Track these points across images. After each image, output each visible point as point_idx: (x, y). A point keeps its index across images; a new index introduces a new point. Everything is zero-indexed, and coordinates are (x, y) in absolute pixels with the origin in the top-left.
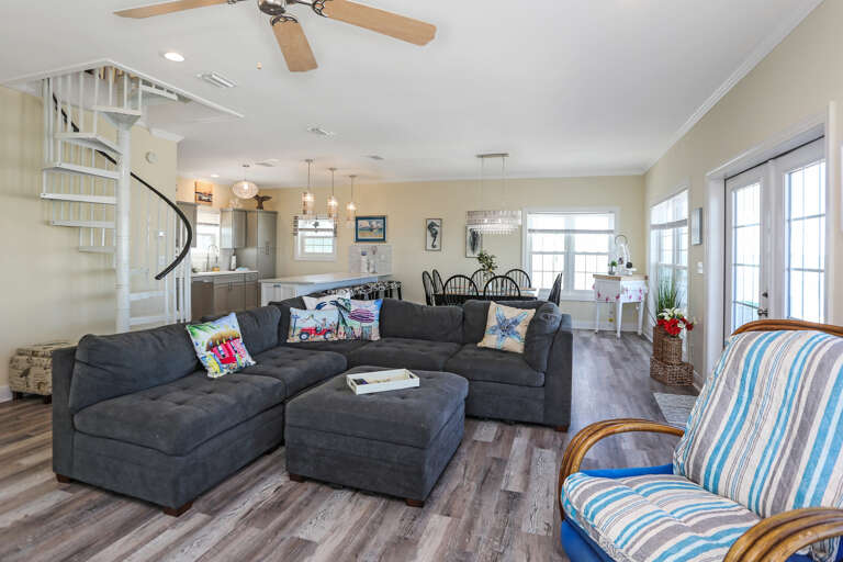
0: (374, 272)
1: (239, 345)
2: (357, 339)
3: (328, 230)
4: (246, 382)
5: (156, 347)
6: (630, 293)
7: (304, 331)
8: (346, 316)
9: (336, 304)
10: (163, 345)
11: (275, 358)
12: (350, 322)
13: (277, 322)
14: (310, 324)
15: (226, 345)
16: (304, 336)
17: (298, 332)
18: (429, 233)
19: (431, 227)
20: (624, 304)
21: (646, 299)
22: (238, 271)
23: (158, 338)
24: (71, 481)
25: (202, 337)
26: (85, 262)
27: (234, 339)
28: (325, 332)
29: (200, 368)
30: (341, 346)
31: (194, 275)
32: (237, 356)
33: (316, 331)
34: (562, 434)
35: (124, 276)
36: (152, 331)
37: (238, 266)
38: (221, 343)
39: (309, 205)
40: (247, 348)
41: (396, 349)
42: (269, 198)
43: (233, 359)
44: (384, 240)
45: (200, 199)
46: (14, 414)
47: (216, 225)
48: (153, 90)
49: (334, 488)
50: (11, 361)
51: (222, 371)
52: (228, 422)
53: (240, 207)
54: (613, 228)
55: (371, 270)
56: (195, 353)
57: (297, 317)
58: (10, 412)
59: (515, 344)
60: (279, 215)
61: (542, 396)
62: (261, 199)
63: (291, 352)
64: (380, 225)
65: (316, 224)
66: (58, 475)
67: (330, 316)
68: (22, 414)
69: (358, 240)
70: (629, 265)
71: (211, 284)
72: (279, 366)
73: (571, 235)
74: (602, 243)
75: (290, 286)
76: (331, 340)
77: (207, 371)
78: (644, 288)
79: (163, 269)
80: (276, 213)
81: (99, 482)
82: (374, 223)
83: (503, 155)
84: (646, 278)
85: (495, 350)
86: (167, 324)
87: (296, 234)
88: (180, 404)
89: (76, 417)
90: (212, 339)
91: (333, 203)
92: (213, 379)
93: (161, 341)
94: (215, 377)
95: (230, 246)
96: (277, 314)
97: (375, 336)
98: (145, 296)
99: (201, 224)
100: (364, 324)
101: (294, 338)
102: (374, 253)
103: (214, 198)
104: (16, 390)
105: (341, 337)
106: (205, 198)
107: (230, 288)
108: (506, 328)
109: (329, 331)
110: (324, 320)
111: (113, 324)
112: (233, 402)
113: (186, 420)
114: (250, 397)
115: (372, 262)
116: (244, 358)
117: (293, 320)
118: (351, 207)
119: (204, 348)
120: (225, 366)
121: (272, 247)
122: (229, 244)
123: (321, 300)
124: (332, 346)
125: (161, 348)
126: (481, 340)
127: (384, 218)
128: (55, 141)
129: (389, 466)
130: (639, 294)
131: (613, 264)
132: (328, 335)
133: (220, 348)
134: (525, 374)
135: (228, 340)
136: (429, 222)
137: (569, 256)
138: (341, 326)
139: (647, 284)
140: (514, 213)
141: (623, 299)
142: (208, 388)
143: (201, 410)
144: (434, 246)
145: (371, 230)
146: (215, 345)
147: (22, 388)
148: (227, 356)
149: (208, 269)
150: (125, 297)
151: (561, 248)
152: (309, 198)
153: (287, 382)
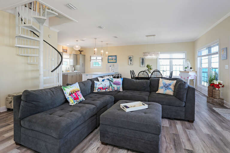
0: (113, 72)
1: (79, 93)
2: (116, 91)
3: (100, 60)
4: (84, 107)
5: (51, 94)
6: (192, 76)
7: (99, 88)
8: (112, 83)
9: (109, 80)
10: (54, 94)
11: (91, 97)
12: (113, 85)
13: (90, 86)
14: (101, 86)
15: (75, 94)
16: (99, 90)
17: (97, 89)
18: (129, 60)
19: (130, 58)
20: (190, 80)
21: (196, 78)
22: (74, 71)
23: (52, 91)
24: (20, 145)
25: (67, 91)
26: (30, 68)
27: (78, 91)
28: (105, 89)
29: (67, 101)
30: (111, 93)
31: (63, 72)
32: (79, 97)
33: (102, 88)
34: (192, 123)
35: (42, 72)
36: (50, 89)
37: (74, 70)
38: (74, 93)
39: (96, 52)
40: (82, 94)
41: (131, 94)
42: (83, 51)
43: (78, 98)
44: (116, 62)
45: (64, 51)
46: (6, 116)
47: (68, 59)
48: (50, 11)
49: (120, 148)
50: (6, 98)
51: (74, 103)
52: (79, 123)
53: (75, 53)
54: (184, 57)
55: (113, 71)
56: (65, 96)
57: (96, 84)
58: (5, 115)
59: (170, 92)
60: (86, 56)
61: (184, 110)
62: (81, 51)
63: (96, 95)
64: (115, 58)
65: (96, 58)
66: (16, 142)
67: (107, 83)
68: (8, 116)
69: (108, 62)
70: (191, 68)
71: (67, 75)
72: (93, 101)
73: (172, 60)
74: (181, 62)
75: (91, 75)
76: (107, 91)
77: (69, 103)
78: (196, 75)
79: (54, 69)
80: (85, 55)
81: (30, 147)
82: (113, 57)
83: (154, 35)
84: (196, 72)
85: (163, 94)
86: (55, 86)
87: (90, 61)
88: (60, 116)
89: (21, 121)
90: (71, 91)
91: (102, 51)
92: (71, 106)
93: (53, 92)
94: (72, 105)
95: (72, 65)
96: (91, 83)
97: (121, 90)
98: (48, 78)
99: (64, 58)
100: (118, 86)
101: (96, 91)
102: (113, 66)
103: (68, 51)
104: (8, 108)
105: (111, 90)
106: (65, 51)
107: (72, 76)
108: (167, 87)
109: (107, 88)
110: (105, 85)
111: (38, 86)
112: (80, 115)
113: (63, 124)
114: (86, 113)
115: (113, 69)
116: (81, 98)
117: (95, 85)
118: (107, 53)
119: (68, 94)
120: (75, 101)
121: (84, 65)
122: (72, 64)
123: (103, 78)
124: (108, 93)
125: (53, 95)
126: (157, 91)
127: (116, 56)
128: (19, 27)
129: (144, 141)
130: (194, 76)
131: (186, 68)
132: (106, 90)
133: (74, 94)
134: (178, 102)
135: (76, 92)
136: (129, 57)
137: (171, 66)
138: (110, 87)
139: (196, 74)
140: (158, 53)
141: (190, 78)
142: (71, 109)
143: (68, 119)
144: (131, 64)
145: (112, 59)
146: (72, 94)
147: (9, 107)
148: (76, 97)
149: (66, 71)
150: (42, 78)
151: (169, 64)
152: (96, 50)
153: (98, 106)
